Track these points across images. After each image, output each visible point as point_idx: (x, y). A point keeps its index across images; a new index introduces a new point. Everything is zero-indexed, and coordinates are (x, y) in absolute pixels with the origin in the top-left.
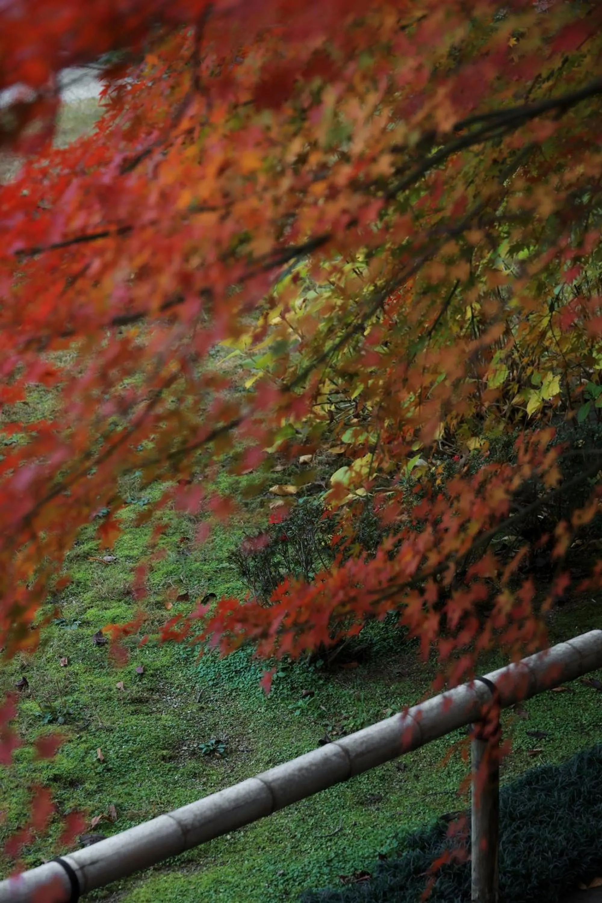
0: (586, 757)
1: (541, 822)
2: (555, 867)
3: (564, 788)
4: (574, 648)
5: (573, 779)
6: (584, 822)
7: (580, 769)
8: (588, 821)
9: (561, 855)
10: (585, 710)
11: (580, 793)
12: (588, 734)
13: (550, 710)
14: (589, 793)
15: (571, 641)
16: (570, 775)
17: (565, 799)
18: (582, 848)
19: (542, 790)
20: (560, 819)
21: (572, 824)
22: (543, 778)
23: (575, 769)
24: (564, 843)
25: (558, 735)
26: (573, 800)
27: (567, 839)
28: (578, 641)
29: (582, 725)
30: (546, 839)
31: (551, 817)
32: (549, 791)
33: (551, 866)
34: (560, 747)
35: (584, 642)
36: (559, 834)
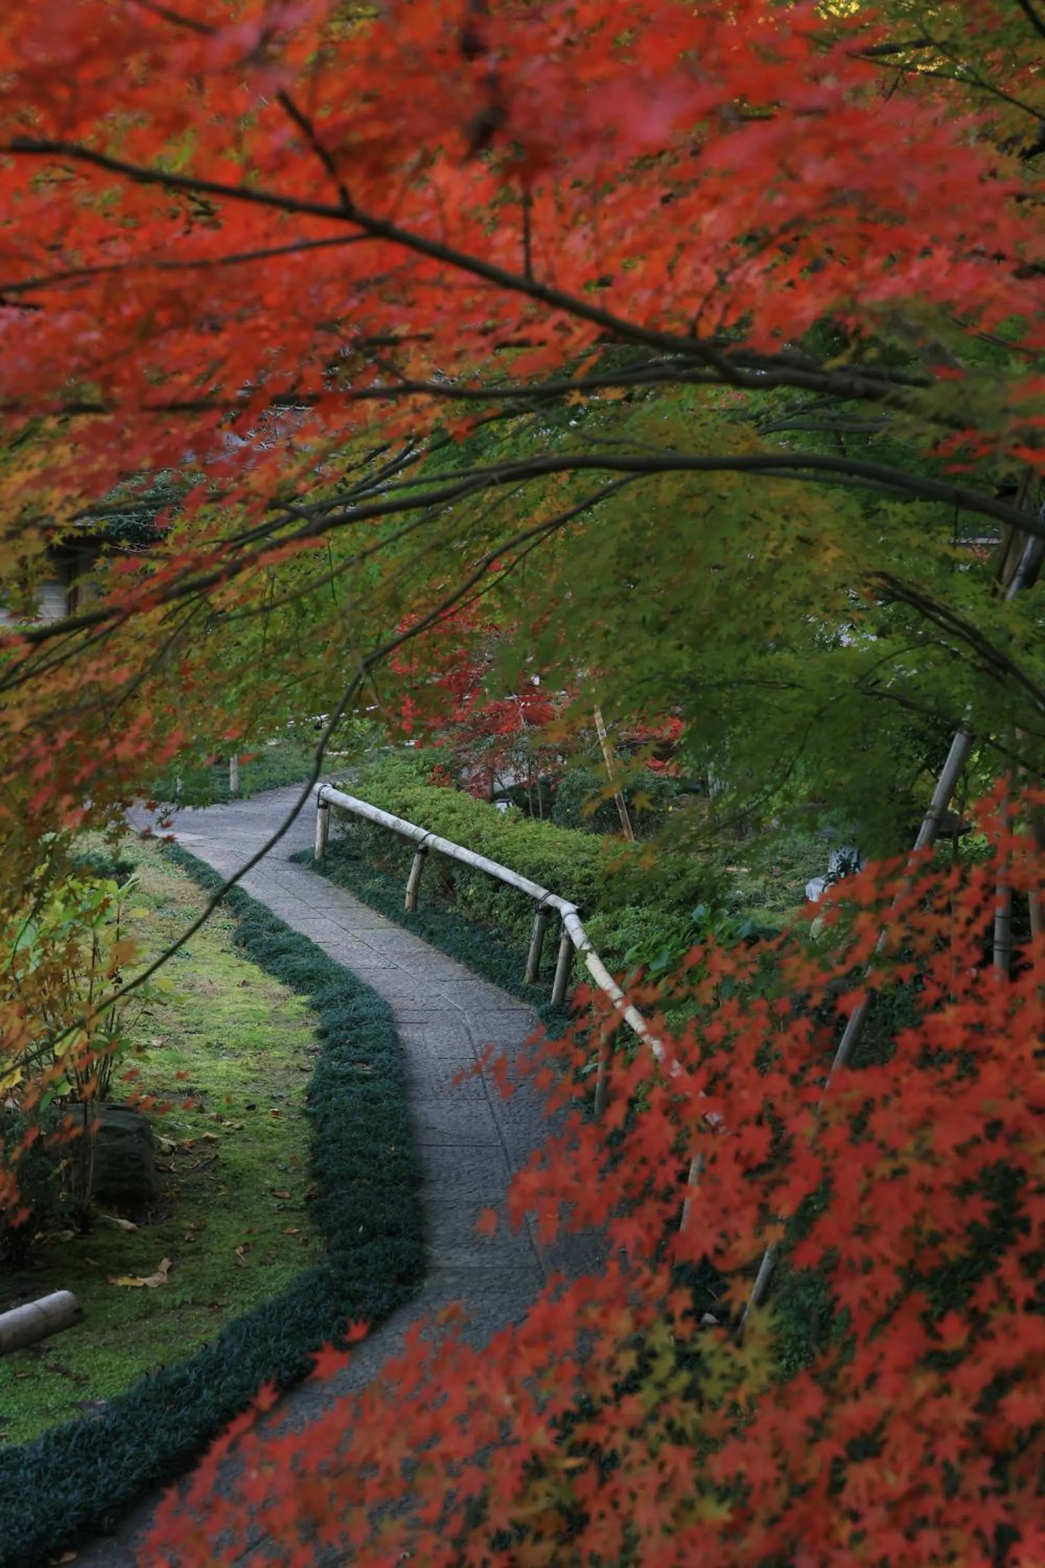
0: (52, 1435)
1: (7, 1500)
2: (24, 1542)
3: (30, 1465)
4: (39, 1308)
5: (40, 1456)
6: (52, 1495)
7: (46, 1447)
8: (56, 1496)
9: (29, 1530)
10: (51, 1394)
11: (46, 1470)
12: (54, 1417)
13: (14, 1395)
14: (57, 1468)
15: (37, 1302)
16: (36, 1452)
17: (30, 1475)
18: (51, 1522)
19: (7, 1470)
20: (27, 1495)
21: (40, 1500)
22: (8, 1458)
23: (41, 1446)
24: (32, 1518)
25: (22, 1419)
26: (39, 1478)
27: (35, 1514)
28: (43, 1302)
29: (47, 1408)
30: (12, 1515)
31: (17, 1493)
32: (14, 1469)
33: (19, 1542)
34: (25, 1431)
35: (51, 1303)
36: (27, 1510)
